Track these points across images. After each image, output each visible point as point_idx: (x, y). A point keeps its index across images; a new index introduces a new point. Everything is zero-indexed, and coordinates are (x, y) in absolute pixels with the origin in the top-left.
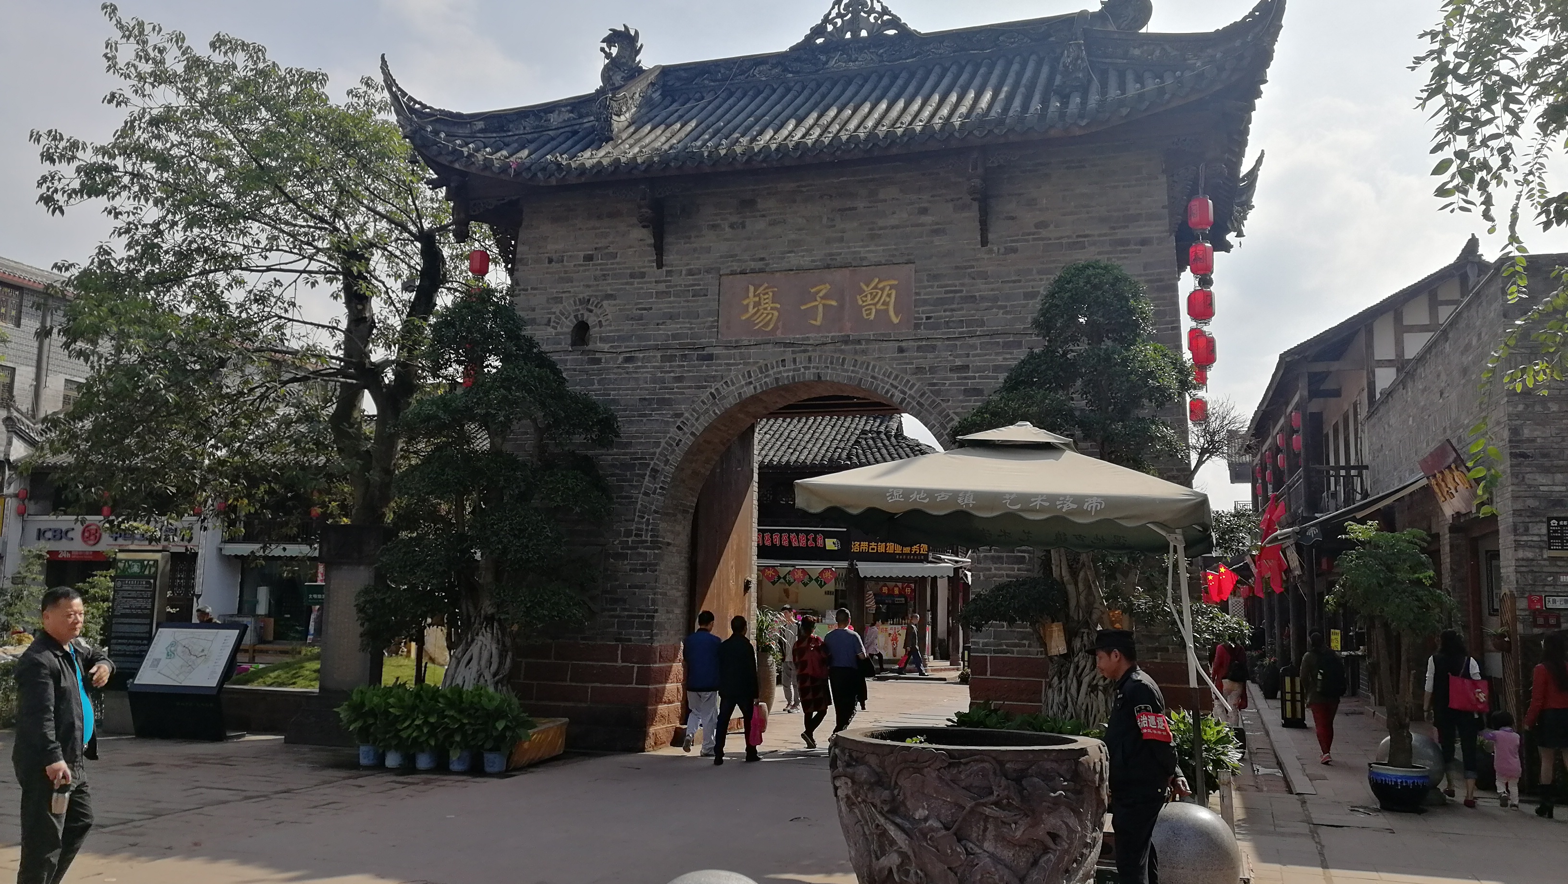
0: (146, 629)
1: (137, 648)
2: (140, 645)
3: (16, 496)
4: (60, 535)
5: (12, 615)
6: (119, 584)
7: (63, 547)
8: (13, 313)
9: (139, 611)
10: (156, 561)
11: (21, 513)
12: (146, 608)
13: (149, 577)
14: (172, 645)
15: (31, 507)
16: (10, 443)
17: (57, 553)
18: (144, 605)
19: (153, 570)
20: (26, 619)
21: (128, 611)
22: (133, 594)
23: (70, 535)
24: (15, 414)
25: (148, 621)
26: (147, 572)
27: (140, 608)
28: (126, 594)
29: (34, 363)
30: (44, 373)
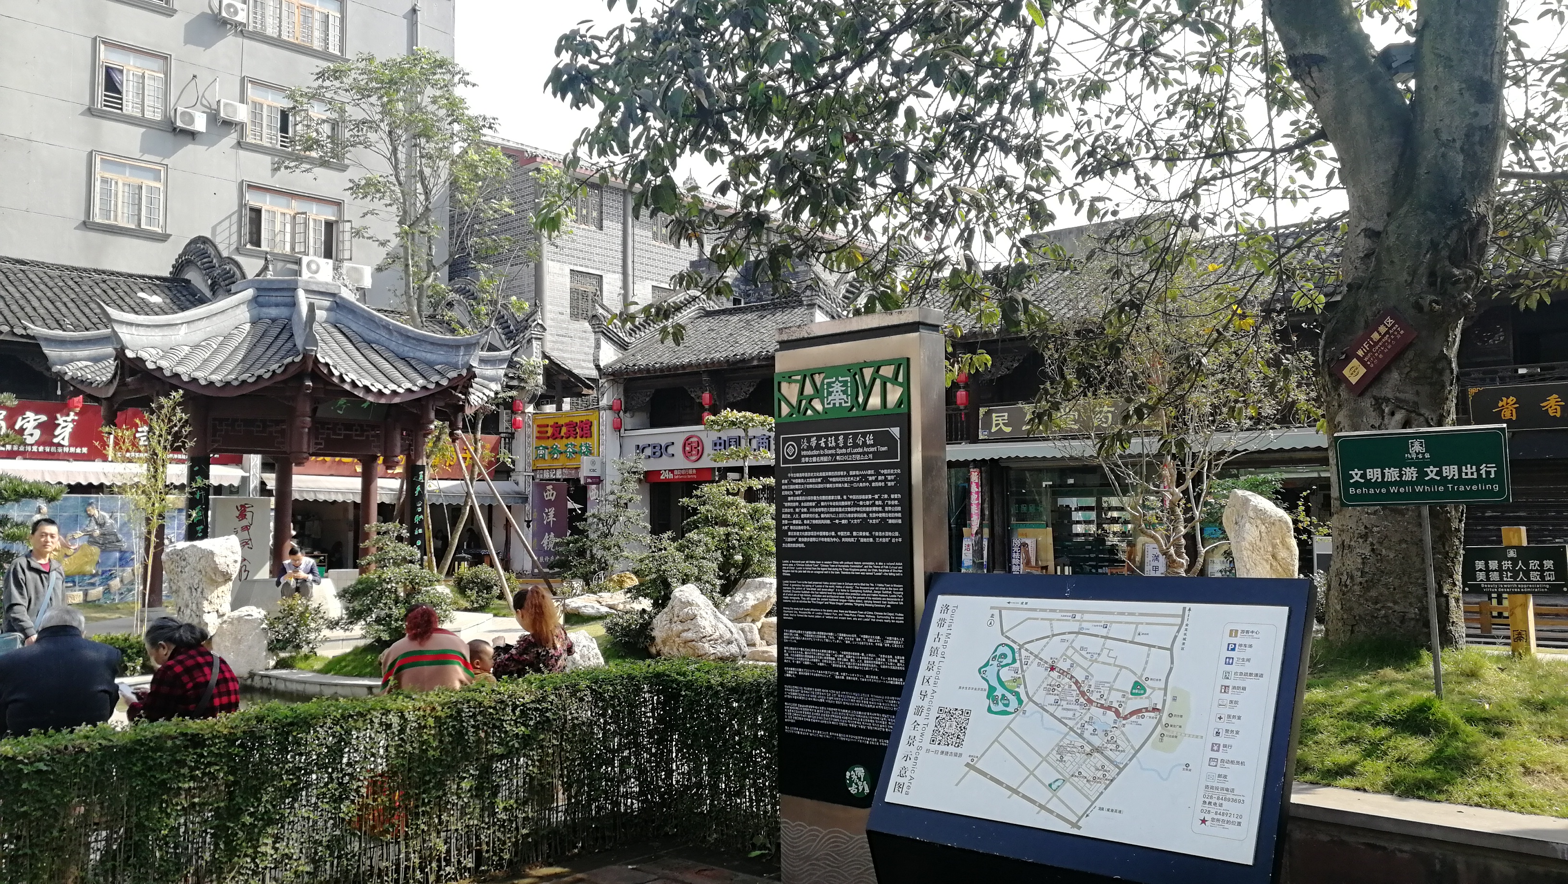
0: (894, 596)
1: (868, 662)
2: (876, 651)
3: (611, 408)
4: (660, 451)
5: (609, 549)
6: (790, 450)
7: (662, 465)
8: (595, 214)
9: (865, 537)
10: (903, 364)
11: (617, 427)
12: (883, 525)
13: (885, 417)
14: (998, 657)
15: (628, 420)
16: (598, 346)
17: (658, 473)
18: (876, 514)
19: (894, 395)
20: (625, 554)
21: (826, 537)
22: (838, 480)
23: (671, 450)
24: (601, 311)
25: (895, 569)
26: (875, 401)
27: (864, 525)
28: (814, 481)
29: (620, 269)
30: (630, 279)
